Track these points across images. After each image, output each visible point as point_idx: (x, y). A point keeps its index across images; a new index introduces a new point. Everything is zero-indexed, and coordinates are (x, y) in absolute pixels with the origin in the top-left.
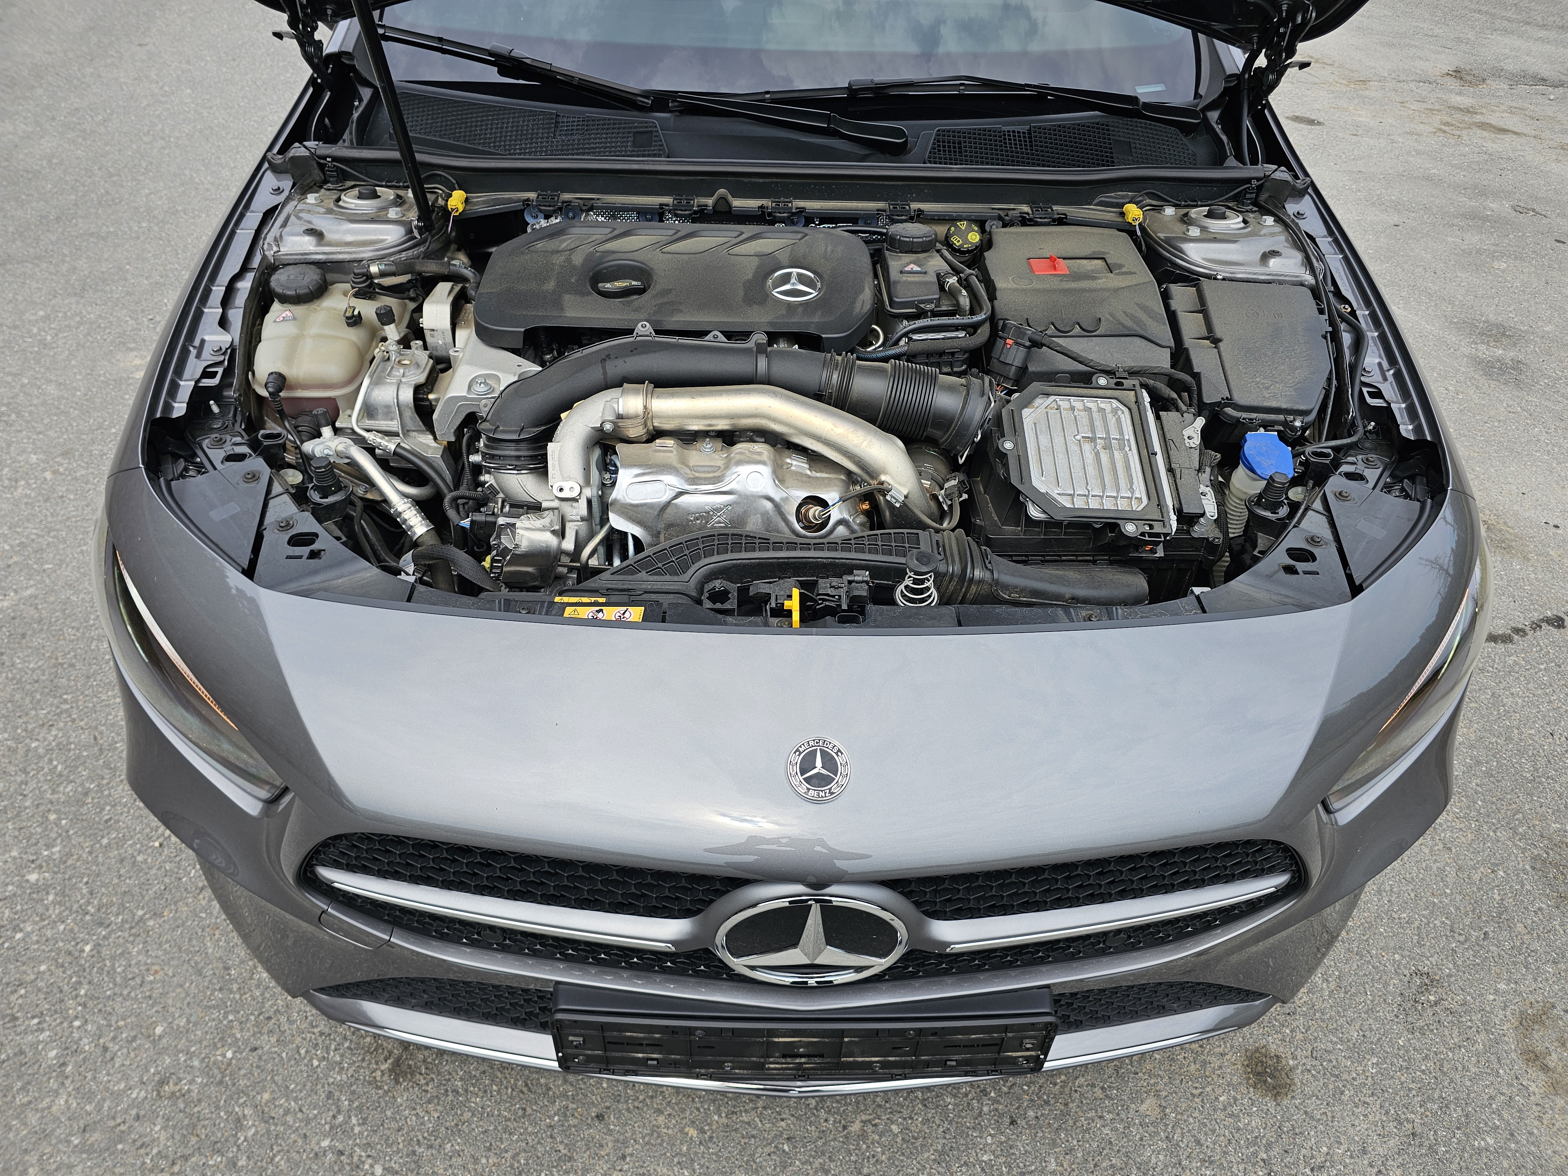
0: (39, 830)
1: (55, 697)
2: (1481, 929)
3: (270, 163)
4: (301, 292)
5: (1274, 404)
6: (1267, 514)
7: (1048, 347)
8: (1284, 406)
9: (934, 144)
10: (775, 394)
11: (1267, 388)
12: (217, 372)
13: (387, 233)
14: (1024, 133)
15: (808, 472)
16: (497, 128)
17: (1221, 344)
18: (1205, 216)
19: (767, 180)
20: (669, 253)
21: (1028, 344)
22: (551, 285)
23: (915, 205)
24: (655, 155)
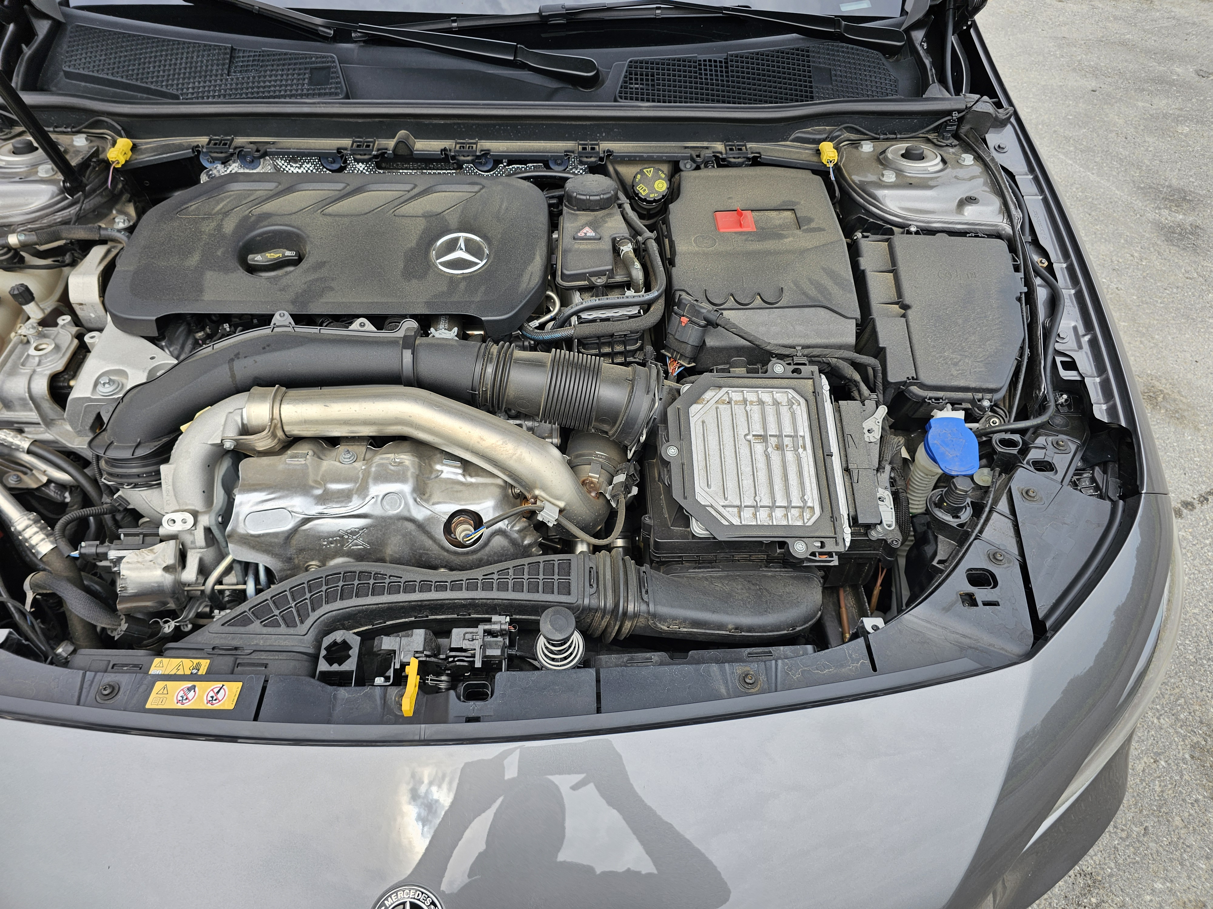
2: (1142, 824)
5: (962, 383)
6: (947, 518)
7: (722, 327)
8: (973, 385)
9: (625, 77)
10: (416, 399)
11: (956, 364)
13: (37, 194)
14: (721, 62)
15: (461, 478)
16: (170, 65)
17: (909, 312)
18: (903, 156)
19: (448, 122)
20: (330, 215)
21: (703, 323)
22: (194, 260)
23: (605, 146)
24: (331, 94)
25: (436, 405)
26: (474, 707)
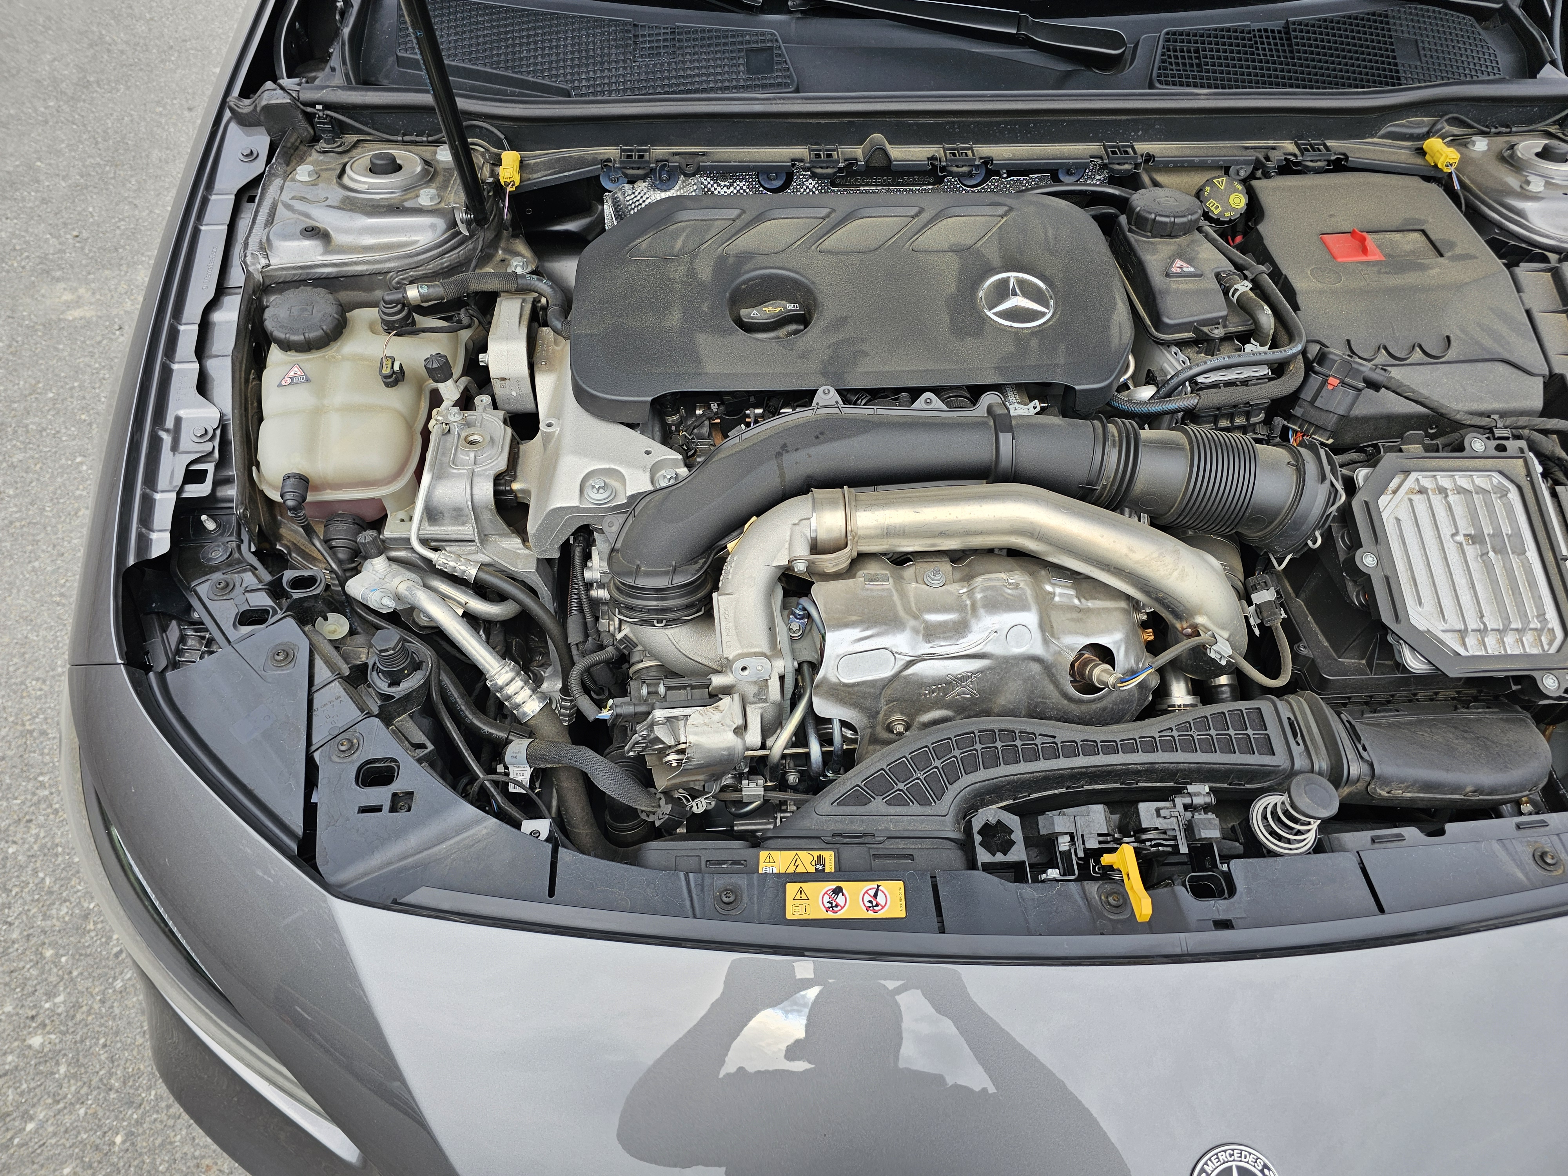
0: (34, 972)
1: (28, 780)
3: (231, 109)
4: (312, 335)
7: (1387, 388)
9: (1163, 54)
10: (1036, 500)
12: (206, 471)
13: (421, 230)
14: (1279, 32)
15: (1076, 602)
16: (551, 48)
18: (1538, 155)
19: (940, 120)
20: (830, 252)
21: (1362, 385)
22: (674, 318)
23: (1142, 147)
24: (779, 85)
25: (1063, 507)
26: (1217, 908)
